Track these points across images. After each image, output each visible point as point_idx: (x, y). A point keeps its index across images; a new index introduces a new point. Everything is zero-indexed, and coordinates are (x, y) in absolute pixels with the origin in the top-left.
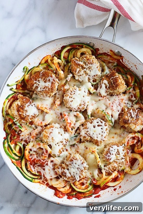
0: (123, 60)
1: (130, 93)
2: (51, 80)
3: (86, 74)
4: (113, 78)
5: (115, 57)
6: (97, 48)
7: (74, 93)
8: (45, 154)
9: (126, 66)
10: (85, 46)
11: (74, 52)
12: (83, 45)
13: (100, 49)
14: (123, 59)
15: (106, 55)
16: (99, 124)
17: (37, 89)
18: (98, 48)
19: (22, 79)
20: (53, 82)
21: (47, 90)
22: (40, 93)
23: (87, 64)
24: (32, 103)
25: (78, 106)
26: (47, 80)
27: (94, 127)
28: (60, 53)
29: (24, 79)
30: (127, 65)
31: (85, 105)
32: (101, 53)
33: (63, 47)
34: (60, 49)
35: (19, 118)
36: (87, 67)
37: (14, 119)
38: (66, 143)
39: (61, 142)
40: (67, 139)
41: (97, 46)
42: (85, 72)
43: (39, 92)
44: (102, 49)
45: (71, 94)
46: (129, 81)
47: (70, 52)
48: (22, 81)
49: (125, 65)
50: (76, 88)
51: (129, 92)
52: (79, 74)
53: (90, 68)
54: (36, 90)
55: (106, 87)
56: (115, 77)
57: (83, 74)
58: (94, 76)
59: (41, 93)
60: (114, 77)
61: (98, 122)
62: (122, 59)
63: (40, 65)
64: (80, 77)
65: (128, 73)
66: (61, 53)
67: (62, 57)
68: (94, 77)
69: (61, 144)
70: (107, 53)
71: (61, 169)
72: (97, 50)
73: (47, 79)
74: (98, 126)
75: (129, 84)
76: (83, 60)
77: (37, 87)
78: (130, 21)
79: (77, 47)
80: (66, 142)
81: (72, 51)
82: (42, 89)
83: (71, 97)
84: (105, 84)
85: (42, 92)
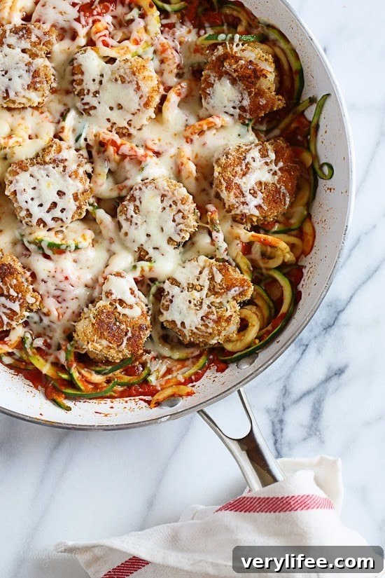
0: (145, 401)
1: (59, 348)
2: (249, 197)
3: (192, 287)
4: (126, 335)
5: (168, 392)
6: (226, 371)
7: (174, 221)
8: (105, 36)
9: (126, 399)
10: (255, 344)
11: (266, 313)
12: (261, 343)
13: (219, 374)
14: (146, 404)
15: (193, 377)
16: (55, 210)
17: (260, 150)
18: (224, 373)
19: (312, 147)
20: (242, 200)
21: (238, 169)
22: (245, 147)
23: (213, 308)
24: (241, 113)
25: (137, 203)
26: (260, 190)
27: (60, 193)
28: (293, 280)
29: (308, 149)
30: (126, 402)
31: (127, 219)
32: (208, 371)
33: (297, 297)
34: (300, 287)
35: (234, 51)
36: (207, 302)
37: (240, 40)
38: (84, 101)
39: (97, 92)
40: (91, 112)
41: (231, 373)
42: (197, 288)
43: (247, 148)
44: (212, 379)
45: (179, 211)
46: (86, 369)
47: (272, 305)
48: (308, 142)
49: (132, 398)
50: (183, 234)
51: (64, 348)
52: (206, 272)
53: (198, 308)
54: (260, 147)
55: (121, 302)
56: (125, 342)
57: (198, 280)
58: (171, 301)
59: (243, 150)
60: (127, 340)
61: (63, 210)
62: (149, 402)
63: (305, 213)
64: (200, 269)
65: (105, 385)
66: (291, 282)
67: (278, 276)
68: (170, 297)
69: (93, 89)
70: (194, 383)
71: (39, 38)
72: (222, 366)
73: (261, 194)
74: (54, 205)
75: (81, 364)
76: (229, 308)
77: (264, 154)
78: (219, 507)
79: (269, 328)
80: (87, 104)
81: (270, 312)
82: (249, 159)
83: (174, 207)
84: (131, 307)
85: (244, 155)
